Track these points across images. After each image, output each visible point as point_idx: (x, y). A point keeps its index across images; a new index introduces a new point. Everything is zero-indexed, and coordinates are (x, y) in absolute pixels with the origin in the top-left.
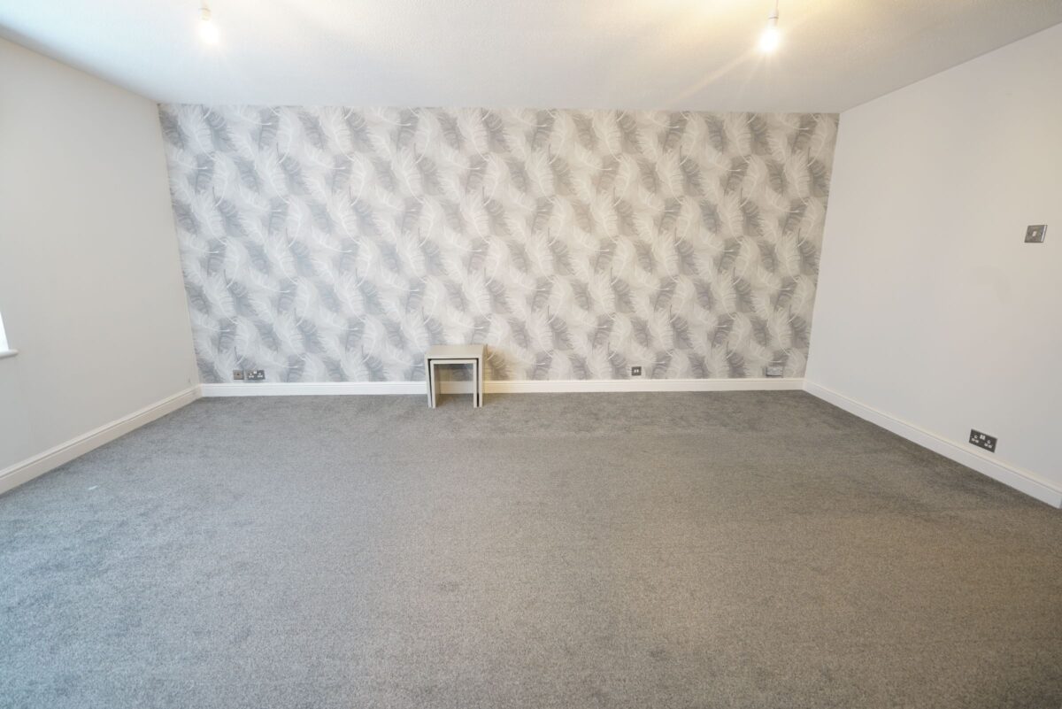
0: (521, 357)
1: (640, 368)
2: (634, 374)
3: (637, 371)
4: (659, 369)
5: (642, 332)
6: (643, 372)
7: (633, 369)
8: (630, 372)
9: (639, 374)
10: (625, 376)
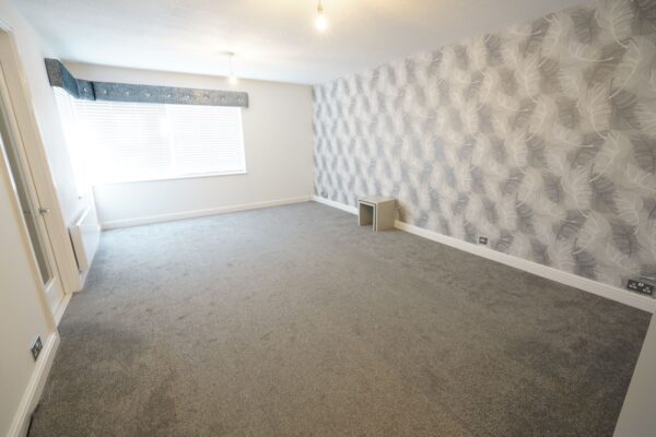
1: (486, 239)
2: (481, 242)
3: (484, 241)
4: (503, 243)
5: (490, 211)
6: (489, 242)
7: (481, 238)
8: (478, 240)
9: (485, 243)
10: (474, 242)
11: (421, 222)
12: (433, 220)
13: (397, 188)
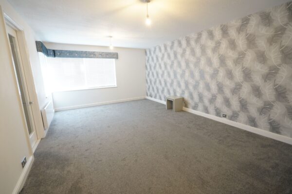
0: (191, 103)
1: (226, 115)
2: (223, 117)
3: (225, 116)
4: (234, 117)
5: (227, 102)
6: (227, 117)
7: (223, 115)
10: (220, 116)
11: (195, 108)
12: (200, 106)
13: (183, 92)
